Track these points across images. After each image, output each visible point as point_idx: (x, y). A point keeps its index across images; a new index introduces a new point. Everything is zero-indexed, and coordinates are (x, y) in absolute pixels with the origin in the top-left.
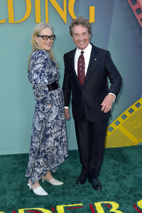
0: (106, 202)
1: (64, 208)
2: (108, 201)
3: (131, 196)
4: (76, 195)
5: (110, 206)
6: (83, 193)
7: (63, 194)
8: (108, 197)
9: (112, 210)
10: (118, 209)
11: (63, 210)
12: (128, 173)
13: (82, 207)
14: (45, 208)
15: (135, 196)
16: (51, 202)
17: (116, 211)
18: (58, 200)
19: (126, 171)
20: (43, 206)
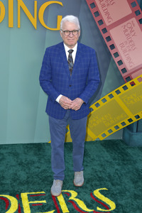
0: (66, 191)
1: (28, 195)
2: (68, 189)
3: (88, 185)
4: (39, 184)
5: (69, 195)
6: (46, 182)
7: (28, 182)
8: (68, 186)
9: (71, 198)
10: (76, 197)
11: (27, 197)
12: (87, 166)
13: (44, 194)
14: (11, 195)
15: (92, 186)
16: (16, 190)
17: (75, 199)
18: (22, 188)
19: (85, 163)
20: (8, 193)
